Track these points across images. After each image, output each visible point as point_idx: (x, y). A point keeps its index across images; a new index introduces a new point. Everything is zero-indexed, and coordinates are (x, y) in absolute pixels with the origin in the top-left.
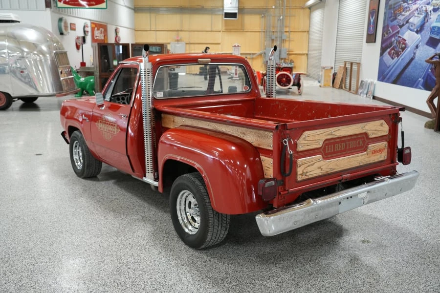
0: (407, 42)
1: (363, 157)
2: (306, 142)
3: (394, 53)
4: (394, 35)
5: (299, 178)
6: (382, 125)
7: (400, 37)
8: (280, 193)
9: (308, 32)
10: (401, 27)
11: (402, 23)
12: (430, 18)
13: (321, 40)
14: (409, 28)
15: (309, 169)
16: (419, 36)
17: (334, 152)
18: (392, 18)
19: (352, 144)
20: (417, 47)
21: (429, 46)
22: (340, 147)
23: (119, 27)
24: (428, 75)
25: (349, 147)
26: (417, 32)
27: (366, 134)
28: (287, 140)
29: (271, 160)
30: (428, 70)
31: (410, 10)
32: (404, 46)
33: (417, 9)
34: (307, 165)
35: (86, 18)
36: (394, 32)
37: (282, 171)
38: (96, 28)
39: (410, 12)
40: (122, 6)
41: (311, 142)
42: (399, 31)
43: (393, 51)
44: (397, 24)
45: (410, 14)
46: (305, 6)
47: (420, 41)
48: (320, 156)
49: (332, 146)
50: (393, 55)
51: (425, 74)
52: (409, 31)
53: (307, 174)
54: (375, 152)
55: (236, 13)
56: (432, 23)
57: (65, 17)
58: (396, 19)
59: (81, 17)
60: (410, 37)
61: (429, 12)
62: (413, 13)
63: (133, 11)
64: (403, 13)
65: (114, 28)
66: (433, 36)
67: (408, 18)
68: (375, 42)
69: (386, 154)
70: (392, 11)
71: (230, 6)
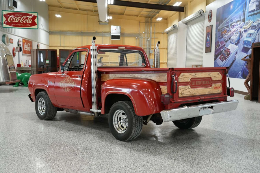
0: (230, 50)
1: (210, 89)
2: (182, 78)
3: (223, 58)
4: (222, 47)
5: (180, 96)
6: (218, 74)
7: (226, 48)
8: (171, 102)
9: (167, 48)
10: (226, 42)
11: (227, 40)
12: (243, 36)
13: (176, 53)
14: (231, 42)
15: (184, 92)
16: (237, 46)
17: (196, 85)
18: (220, 37)
19: (204, 83)
20: (236, 53)
21: (244, 52)
22: (198, 83)
23: (39, 44)
24: (244, 69)
25: (203, 83)
26: (236, 44)
27: (211, 78)
28: (174, 76)
29: (166, 87)
30: (244, 67)
31: (230, 32)
32: (229, 53)
33: (235, 31)
34: (183, 89)
35: (19, 35)
36: (222, 45)
37: (172, 91)
38: (25, 43)
39: (231, 33)
40: (41, 29)
41: (185, 78)
42: (225, 44)
43: (222, 57)
44: (224, 40)
45: (231, 34)
46: (164, 32)
47: (238, 50)
48: (189, 86)
49: (195, 82)
50: (222, 59)
51: (243, 68)
52: (231, 44)
53: (184, 94)
54: (215, 88)
55: (119, 36)
56: (244, 39)
57: (7, 34)
58: (223, 37)
59: (16, 35)
60: (232, 47)
61: (242, 32)
62: (232, 34)
63: (48, 33)
64: (227, 34)
65: (36, 44)
66: (245, 46)
67: (230, 37)
68: (211, 52)
69: (221, 89)
70: (220, 33)
71: (115, 31)
